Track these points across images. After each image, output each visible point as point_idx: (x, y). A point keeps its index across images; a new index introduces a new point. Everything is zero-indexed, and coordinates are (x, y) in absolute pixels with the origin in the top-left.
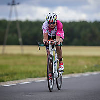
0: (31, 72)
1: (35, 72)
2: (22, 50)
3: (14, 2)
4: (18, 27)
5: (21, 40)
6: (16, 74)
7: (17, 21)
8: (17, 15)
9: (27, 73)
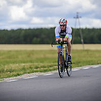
0: (89, 61)
1: (92, 61)
2: (84, 47)
3: (77, 16)
4: (81, 33)
5: (82, 40)
6: (79, 62)
7: (80, 29)
8: (79, 24)
9: (87, 61)
